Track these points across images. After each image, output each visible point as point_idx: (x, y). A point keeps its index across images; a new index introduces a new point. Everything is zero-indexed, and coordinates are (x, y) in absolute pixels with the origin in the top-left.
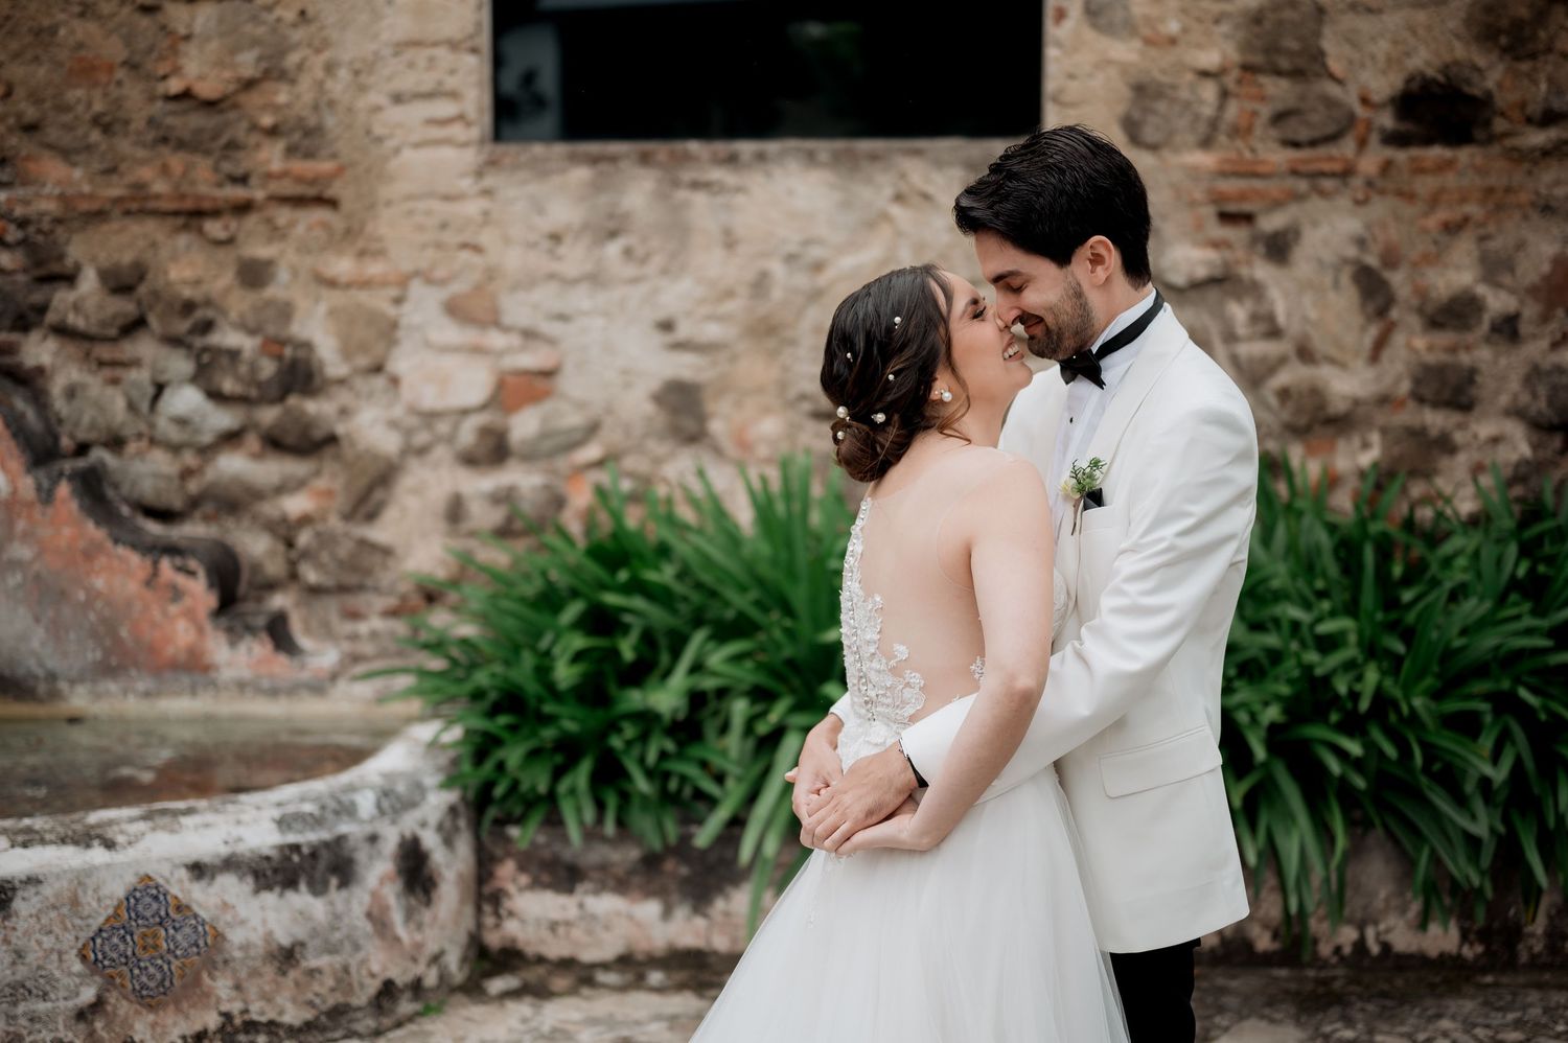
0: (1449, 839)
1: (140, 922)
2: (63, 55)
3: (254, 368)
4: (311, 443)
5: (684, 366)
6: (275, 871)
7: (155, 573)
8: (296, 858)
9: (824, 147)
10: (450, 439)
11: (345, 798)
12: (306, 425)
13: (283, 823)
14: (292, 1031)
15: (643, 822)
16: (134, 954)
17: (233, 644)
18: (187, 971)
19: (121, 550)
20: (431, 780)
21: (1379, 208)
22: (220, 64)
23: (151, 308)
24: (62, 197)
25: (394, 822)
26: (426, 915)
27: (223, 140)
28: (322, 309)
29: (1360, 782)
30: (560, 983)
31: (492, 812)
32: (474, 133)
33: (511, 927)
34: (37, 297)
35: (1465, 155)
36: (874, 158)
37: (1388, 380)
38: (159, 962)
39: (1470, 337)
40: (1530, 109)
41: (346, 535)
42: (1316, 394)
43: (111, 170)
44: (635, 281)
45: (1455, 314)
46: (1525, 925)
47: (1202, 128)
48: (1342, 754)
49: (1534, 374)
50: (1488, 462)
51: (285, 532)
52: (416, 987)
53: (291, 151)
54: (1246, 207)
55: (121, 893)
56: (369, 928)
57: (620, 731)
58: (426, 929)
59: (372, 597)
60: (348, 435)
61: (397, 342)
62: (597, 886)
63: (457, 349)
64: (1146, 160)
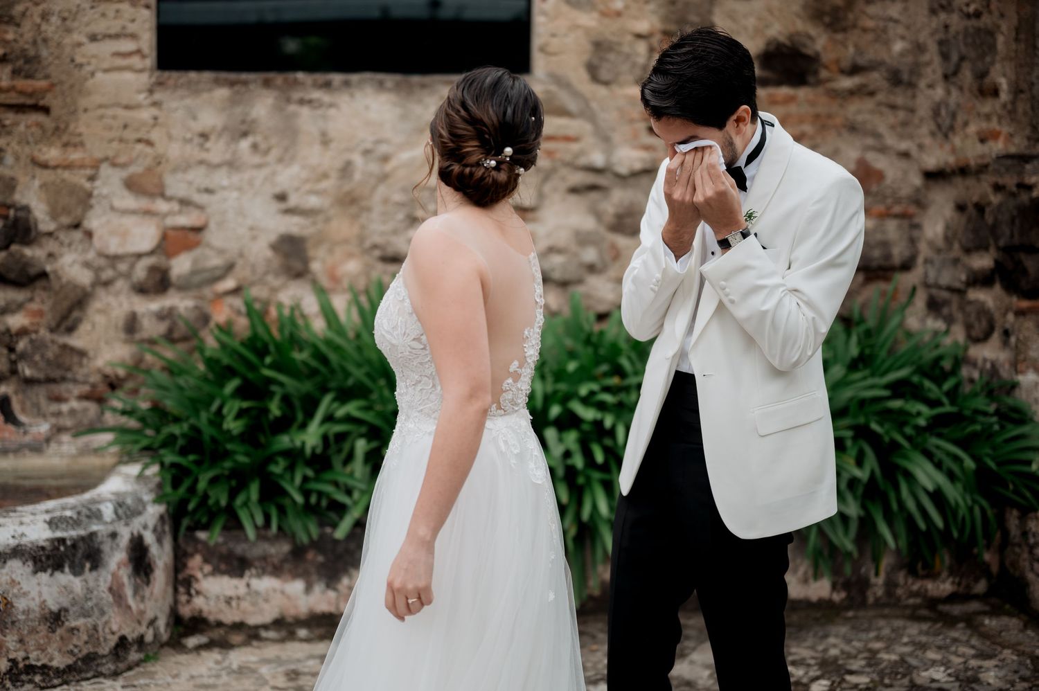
4: (27, 278)
5: (293, 225)
6: (48, 557)
8: (62, 548)
9: (390, 79)
10: (127, 276)
11: (94, 507)
12: (25, 264)
13: (52, 524)
14: (59, 672)
15: (295, 524)
20: (148, 497)
25: (127, 524)
26: (147, 592)
28: (37, 183)
30: (236, 638)
31: (186, 522)
32: (147, 63)
33: (199, 602)
35: (802, 93)
36: (423, 86)
40: (843, 64)
41: (53, 342)
44: (259, 166)
46: (871, 579)
47: (639, 72)
51: (7, 341)
52: (140, 641)
53: (16, 73)
56: (111, 599)
57: (277, 463)
58: (146, 601)
59: (71, 386)
60: (55, 272)
61: (91, 207)
62: (260, 571)
63: (133, 212)
64: (602, 91)
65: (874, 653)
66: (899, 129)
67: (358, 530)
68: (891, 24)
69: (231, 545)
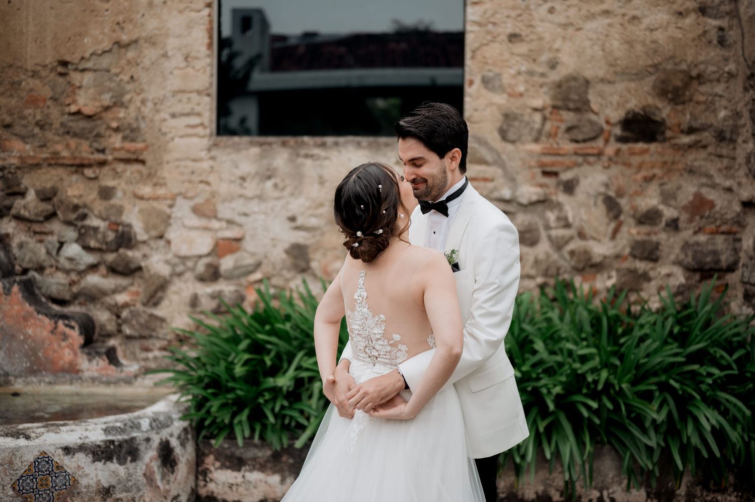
0: (638, 448)
1: (40, 473)
2: (24, 94)
3: (104, 236)
4: (130, 271)
5: (300, 237)
6: (103, 452)
7: (56, 328)
8: (112, 447)
9: (364, 140)
10: (193, 269)
11: (136, 421)
12: (127, 262)
13: (107, 431)
15: (272, 438)
16: (37, 488)
17: (90, 360)
18: (61, 496)
19: (40, 316)
20: (175, 416)
21: (615, 170)
22: (94, 99)
23: (59, 207)
24: (20, 158)
25: (157, 433)
26: (172, 478)
27: (95, 133)
28: (137, 209)
29: (597, 421)
31: (204, 433)
32: (208, 131)
33: (211, 486)
34: (7, 202)
35: (653, 147)
36: (387, 145)
37: (619, 248)
38: (48, 492)
39: (656, 229)
40: (682, 127)
41: (144, 312)
42: (587, 253)
43: (43, 146)
44: (278, 198)
45: (649, 218)
46: (676, 490)
47: (534, 134)
48: (588, 408)
49: (686, 246)
50: (665, 285)
51: (116, 311)
53: (125, 138)
54: (554, 169)
55: (32, 460)
56: (145, 481)
57: (263, 396)
58: (171, 483)
59: (154, 341)
60: (147, 267)
61: (170, 225)
62: (251, 467)
63: (197, 228)
64: (510, 147)
66: (725, 172)
68: (717, 99)
69: (233, 449)
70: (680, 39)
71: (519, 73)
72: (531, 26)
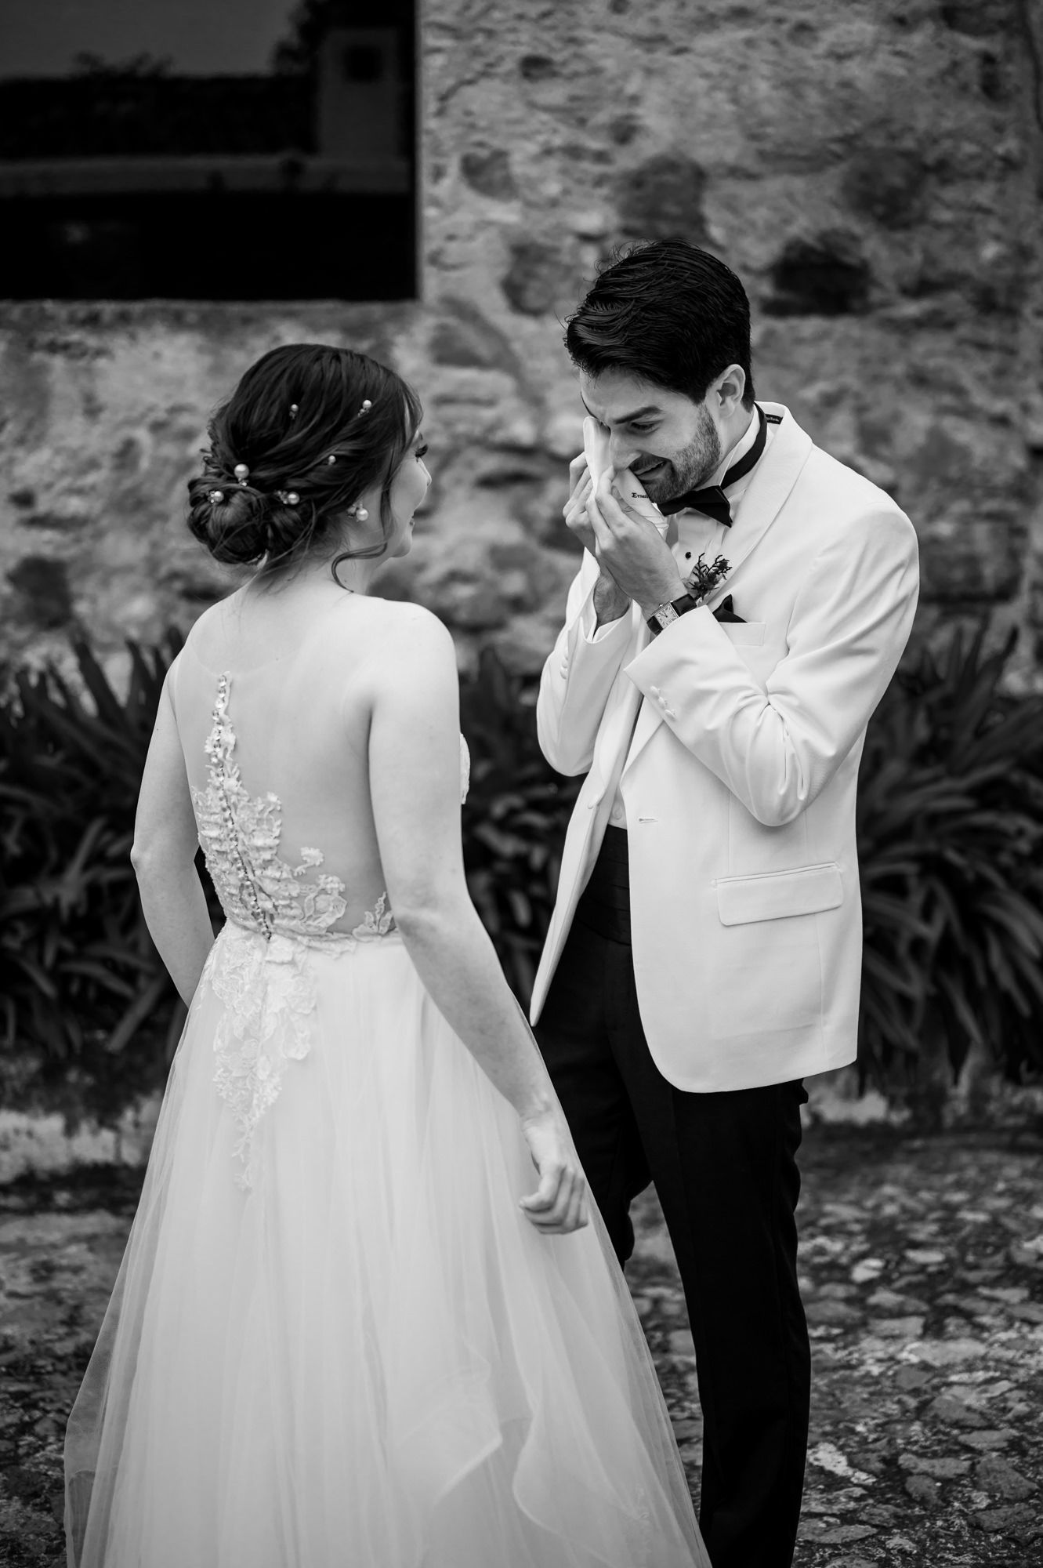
0: (885, 1003)
5: (44, 544)
15: (46, 1030)
35: (844, 326)
36: (246, 321)
40: (904, 279)
46: (948, 1088)
57: (14, 932)
64: (529, 326)
65: (952, 1209)
66: (991, 382)
67: (147, 1035)
68: (978, 216)
70: (901, 80)
71: (548, 152)
72: (573, 41)
